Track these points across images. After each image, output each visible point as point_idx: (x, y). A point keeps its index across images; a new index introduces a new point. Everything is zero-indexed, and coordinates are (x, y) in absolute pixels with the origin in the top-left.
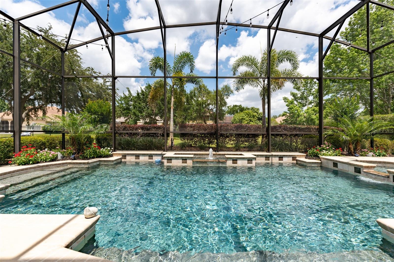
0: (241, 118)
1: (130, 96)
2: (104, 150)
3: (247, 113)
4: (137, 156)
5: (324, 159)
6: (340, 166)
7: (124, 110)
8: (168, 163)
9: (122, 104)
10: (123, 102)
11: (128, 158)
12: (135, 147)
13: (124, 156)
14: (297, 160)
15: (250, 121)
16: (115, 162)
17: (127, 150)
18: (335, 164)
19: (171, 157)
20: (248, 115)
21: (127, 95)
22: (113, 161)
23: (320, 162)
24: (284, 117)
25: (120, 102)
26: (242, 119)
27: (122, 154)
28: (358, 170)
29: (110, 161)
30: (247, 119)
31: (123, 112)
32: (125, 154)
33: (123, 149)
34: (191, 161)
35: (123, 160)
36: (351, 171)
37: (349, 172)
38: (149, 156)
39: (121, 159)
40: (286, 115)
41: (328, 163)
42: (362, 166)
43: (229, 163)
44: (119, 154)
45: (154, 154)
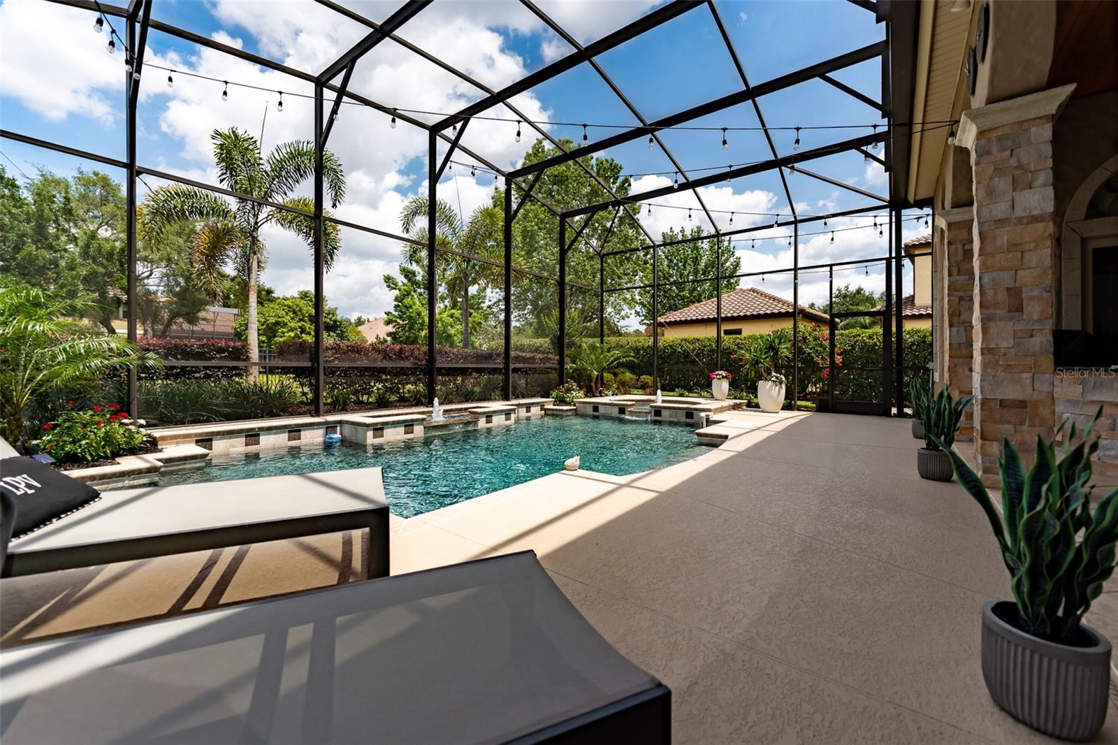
0: (272, 320)
3: (289, 307)
4: (252, 436)
5: (580, 402)
6: (602, 410)
8: (375, 437)
11: (220, 446)
13: (205, 441)
14: (546, 410)
15: (302, 333)
18: (596, 408)
19: (382, 424)
20: (295, 312)
23: (575, 408)
24: (391, 326)
26: (277, 323)
27: (196, 435)
28: (622, 410)
30: (292, 325)
32: (212, 433)
34: (422, 427)
36: (615, 412)
37: (613, 415)
38: (289, 432)
40: (395, 321)
41: (585, 407)
42: (627, 405)
43: (482, 423)
44: (187, 436)
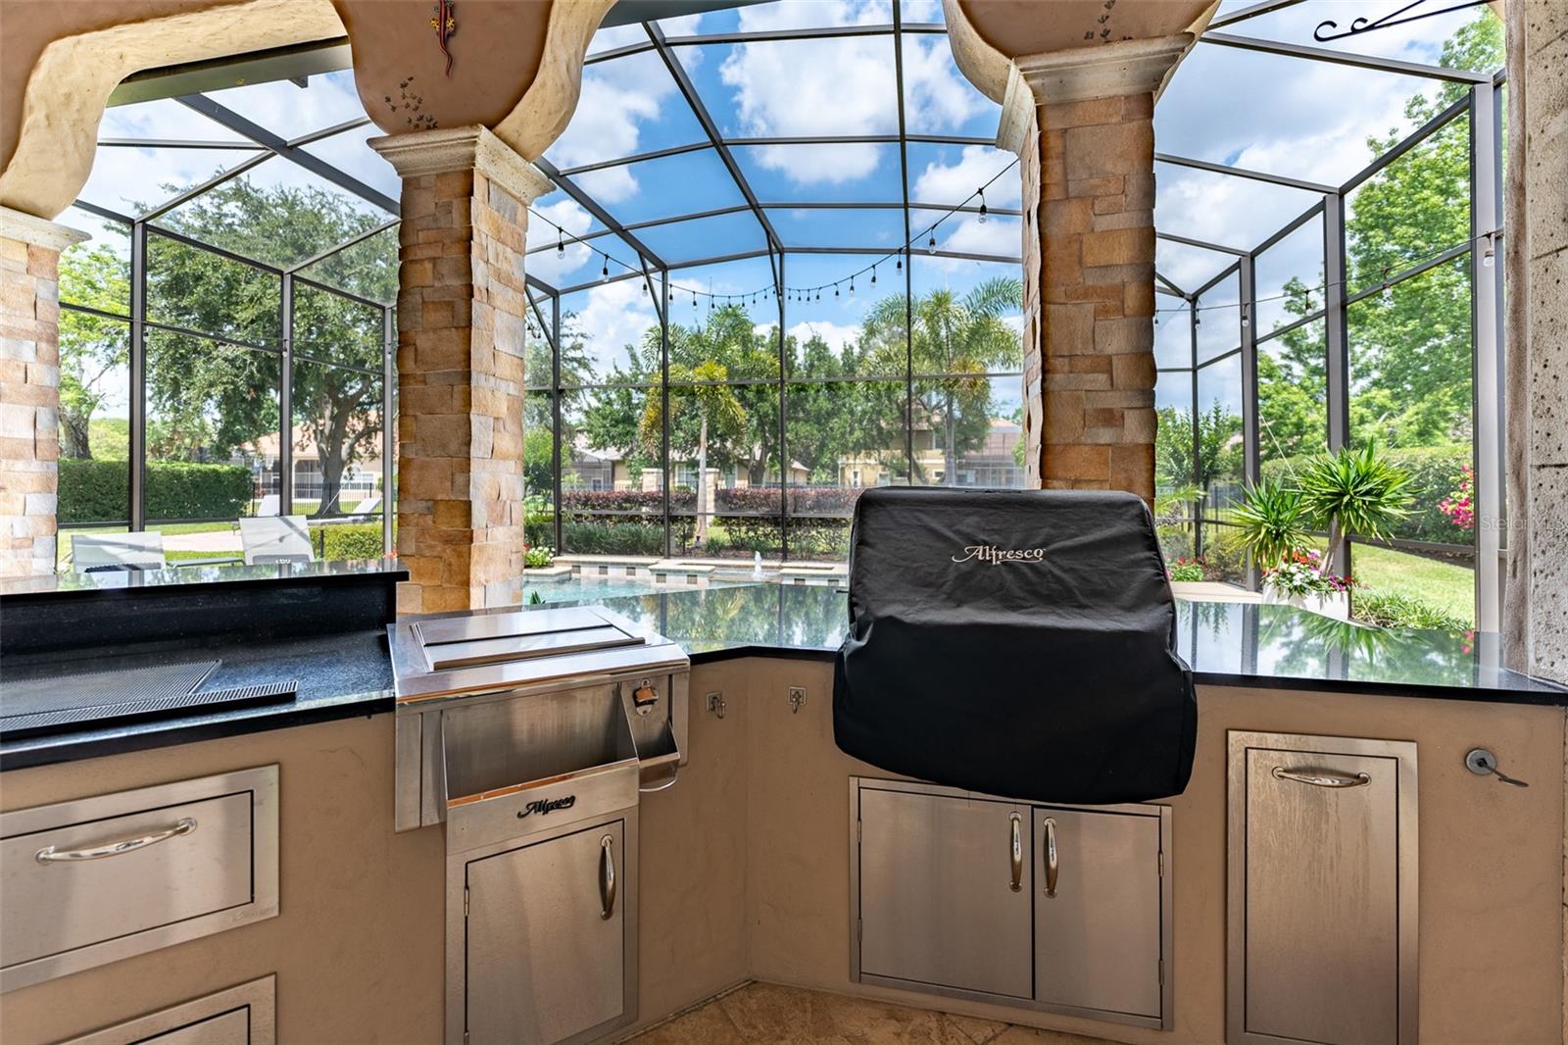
1: (635, 375)
2: (537, 552)
4: (604, 567)
7: (617, 423)
8: (658, 581)
9: (610, 403)
10: (613, 396)
11: (585, 570)
12: (602, 548)
13: (577, 567)
16: (557, 579)
17: (585, 553)
19: (664, 570)
21: (627, 372)
22: (551, 576)
25: (603, 396)
27: (573, 562)
29: (546, 575)
31: (614, 431)
32: (607, 563)
33: (577, 551)
34: (706, 579)
35: (574, 575)
38: (628, 568)
39: (570, 572)
44: (566, 562)
45: (637, 564)
